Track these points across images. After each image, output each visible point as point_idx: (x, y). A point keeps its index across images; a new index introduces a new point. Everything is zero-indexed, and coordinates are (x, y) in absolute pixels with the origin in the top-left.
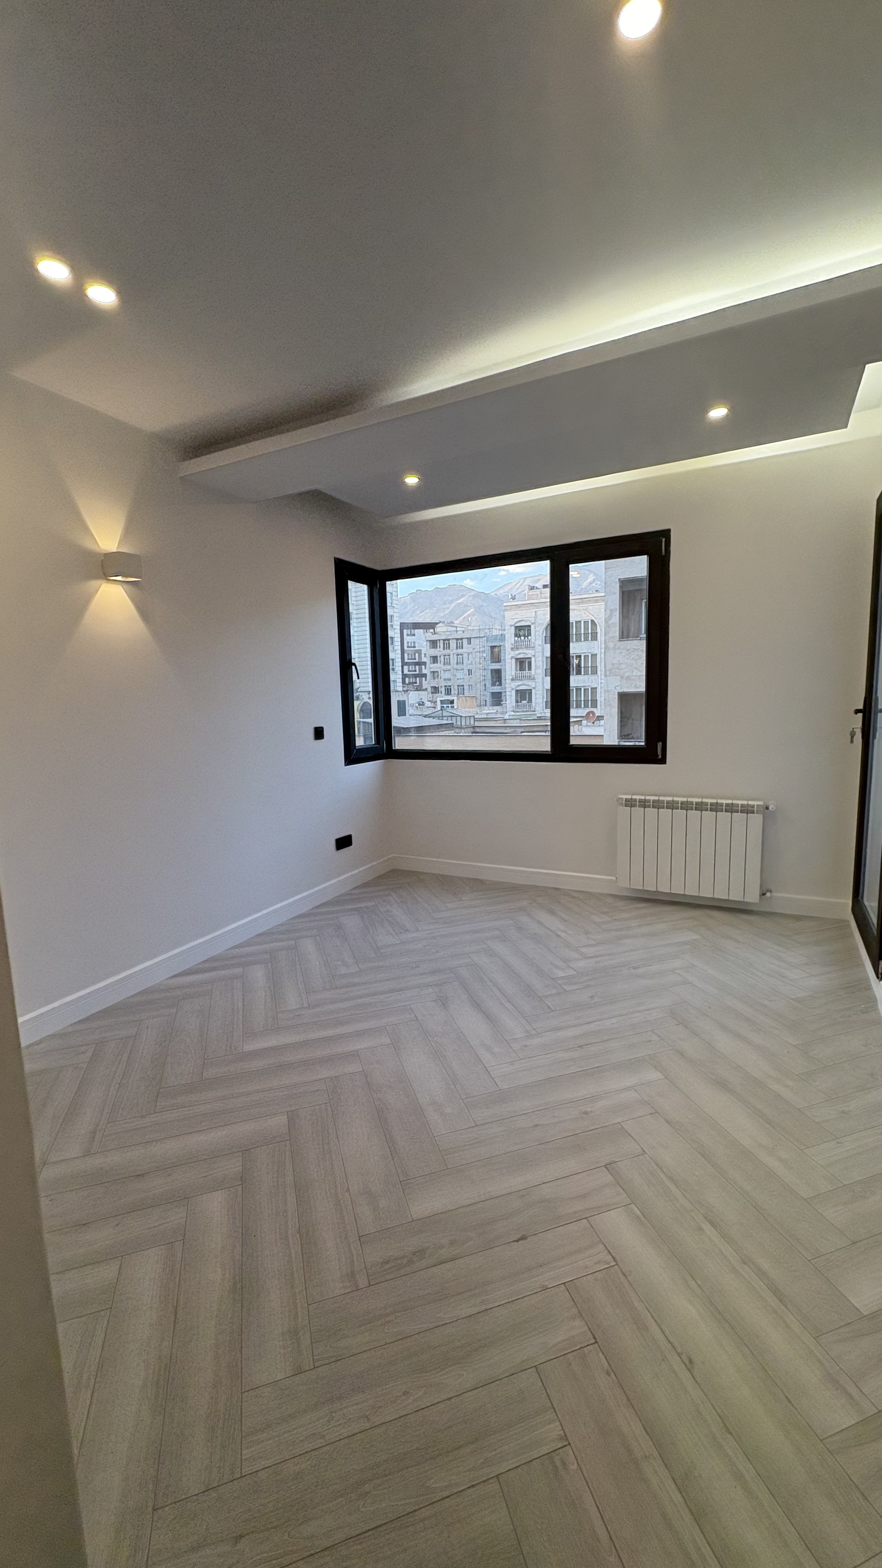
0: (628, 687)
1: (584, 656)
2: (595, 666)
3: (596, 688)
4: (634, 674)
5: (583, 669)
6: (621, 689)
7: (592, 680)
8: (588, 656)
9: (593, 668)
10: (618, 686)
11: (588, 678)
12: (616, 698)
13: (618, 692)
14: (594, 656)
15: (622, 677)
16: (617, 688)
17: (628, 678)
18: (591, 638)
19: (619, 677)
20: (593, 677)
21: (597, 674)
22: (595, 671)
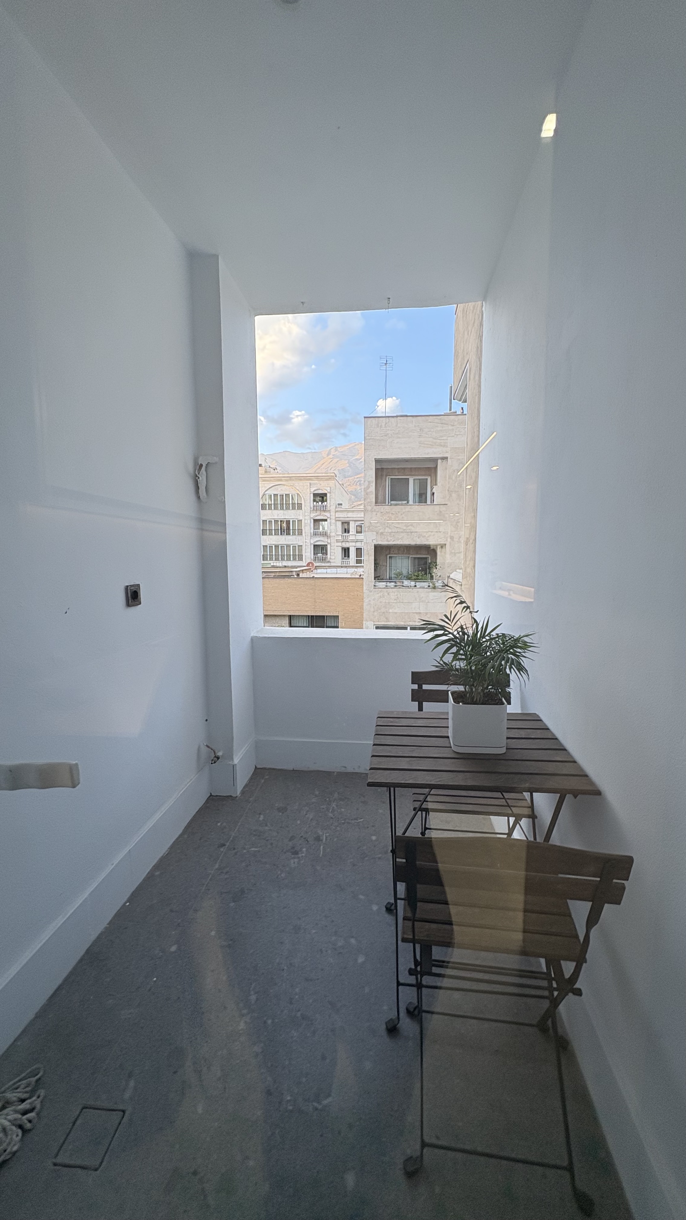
0: (382, 541)
1: (292, 521)
2: (301, 528)
3: (302, 546)
4: (386, 531)
5: (291, 531)
6: (376, 542)
7: (298, 539)
8: (295, 521)
9: (299, 530)
10: (374, 540)
11: (296, 538)
12: (373, 549)
13: (374, 544)
14: (300, 521)
15: (377, 533)
16: (373, 541)
17: (382, 533)
18: (298, 508)
19: (375, 533)
20: (299, 537)
21: (302, 535)
22: (300, 534)
